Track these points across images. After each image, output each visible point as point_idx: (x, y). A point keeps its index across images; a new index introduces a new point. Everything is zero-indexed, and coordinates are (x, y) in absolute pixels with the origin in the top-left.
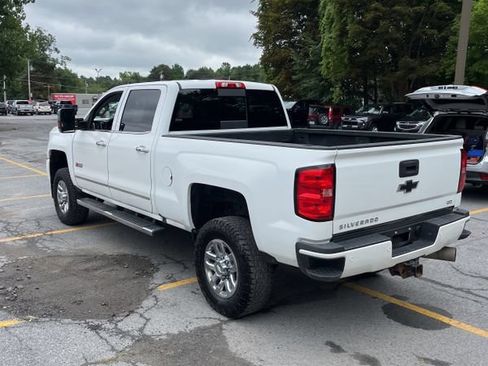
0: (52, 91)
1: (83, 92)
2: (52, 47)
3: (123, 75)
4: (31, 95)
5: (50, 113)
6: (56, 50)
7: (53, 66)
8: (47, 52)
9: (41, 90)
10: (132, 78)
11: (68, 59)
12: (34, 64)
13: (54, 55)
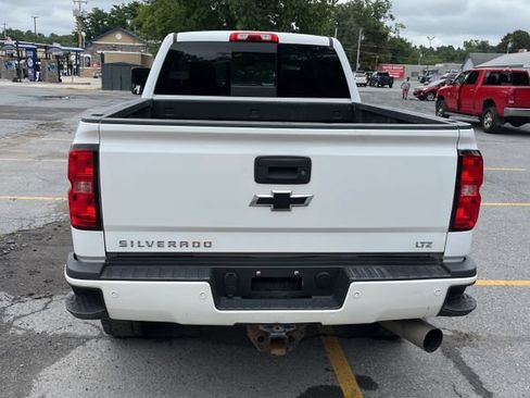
0: (380, 62)
1: (416, 63)
2: (387, 15)
3: (467, 44)
4: (358, 66)
5: (365, 85)
6: (391, 17)
7: (386, 35)
8: (382, 20)
9: (370, 60)
10: (479, 47)
11: (403, 26)
12: (366, 33)
13: (388, 23)
